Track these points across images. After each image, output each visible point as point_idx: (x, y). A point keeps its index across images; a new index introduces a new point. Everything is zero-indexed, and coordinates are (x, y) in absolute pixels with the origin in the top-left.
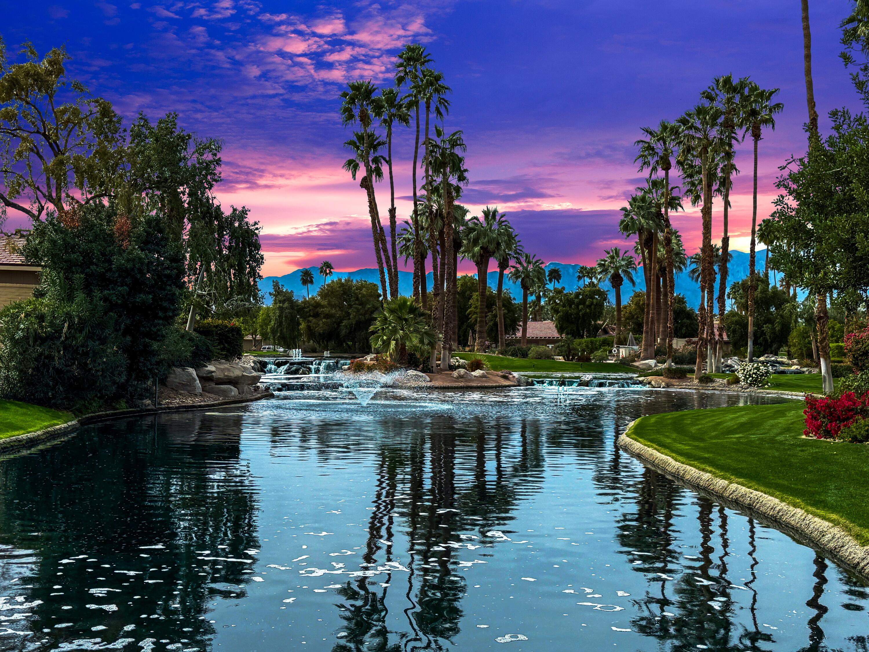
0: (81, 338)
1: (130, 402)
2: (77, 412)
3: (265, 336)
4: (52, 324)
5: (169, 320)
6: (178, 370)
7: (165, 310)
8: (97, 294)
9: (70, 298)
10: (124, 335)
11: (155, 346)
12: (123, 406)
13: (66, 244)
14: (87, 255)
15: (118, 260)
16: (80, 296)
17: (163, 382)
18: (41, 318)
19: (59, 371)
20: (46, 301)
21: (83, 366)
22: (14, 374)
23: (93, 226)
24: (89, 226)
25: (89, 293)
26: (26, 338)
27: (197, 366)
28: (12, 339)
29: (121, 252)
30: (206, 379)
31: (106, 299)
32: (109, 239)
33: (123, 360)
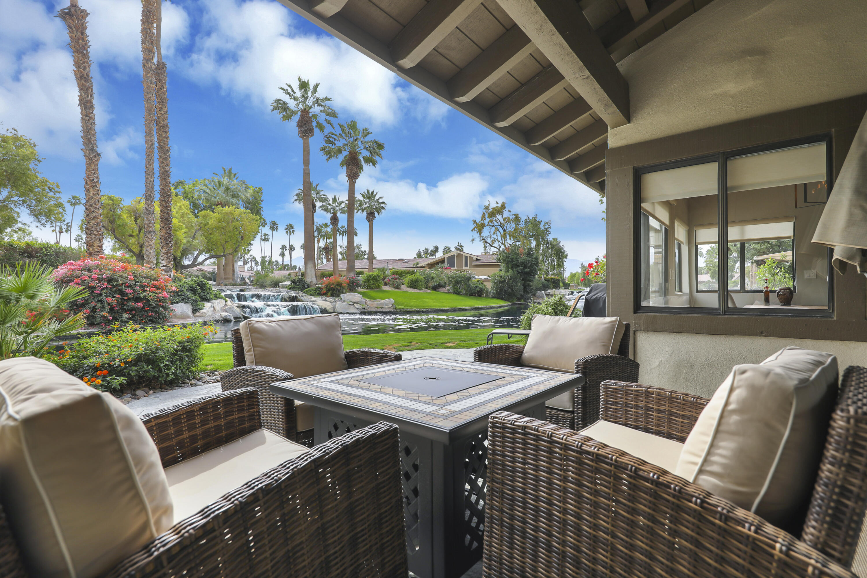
0: (511, 281)
1: (525, 300)
2: (511, 302)
3: (578, 283)
4: (504, 278)
5: (534, 276)
6: (539, 292)
7: (533, 273)
8: (515, 270)
9: (508, 271)
10: (522, 280)
11: (531, 284)
12: (523, 301)
13: (507, 256)
14: (512, 259)
15: (520, 260)
16: (511, 270)
17: (534, 295)
18: (501, 277)
19: (505, 290)
20: (502, 272)
21: (512, 289)
22: (495, 291)
23: (514, 251)
24: (512, 251)
25: (513, 270)
26: (497, 282)
27: (545, 291)
28: (494, 282)
29: (521, 258)
30: (548, 295)
31: (517, 271)
32: (517, 254)
33: (522, 288)
